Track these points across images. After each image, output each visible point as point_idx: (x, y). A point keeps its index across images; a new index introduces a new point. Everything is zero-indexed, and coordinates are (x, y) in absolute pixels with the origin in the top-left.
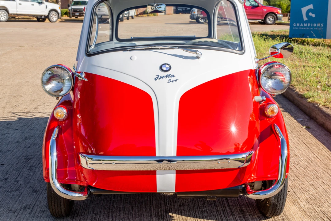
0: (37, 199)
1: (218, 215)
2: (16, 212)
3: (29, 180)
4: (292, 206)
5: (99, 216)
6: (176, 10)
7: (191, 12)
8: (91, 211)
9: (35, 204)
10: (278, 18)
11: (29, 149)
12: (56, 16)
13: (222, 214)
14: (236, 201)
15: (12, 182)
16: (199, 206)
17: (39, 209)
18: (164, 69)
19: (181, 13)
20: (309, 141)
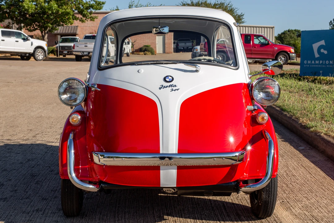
0: (47, 204)
1: (216, 217)
2: (30, 213)
3: (37, 191)
4: (284, 212)
5: (106, 217)
6: (176, 48)
7: (193, 49)
8: (98, 213)
9: (46, 208)
10: (291, 57)
11: (33, 168)
12: (42, 54)
13: (219, 216)
14: (232, 207)
15: (22, 192)
16: (198, 211)
17: (50, 212)
18: (167, 80)
19: (182, 52)
20: (308, 165)
